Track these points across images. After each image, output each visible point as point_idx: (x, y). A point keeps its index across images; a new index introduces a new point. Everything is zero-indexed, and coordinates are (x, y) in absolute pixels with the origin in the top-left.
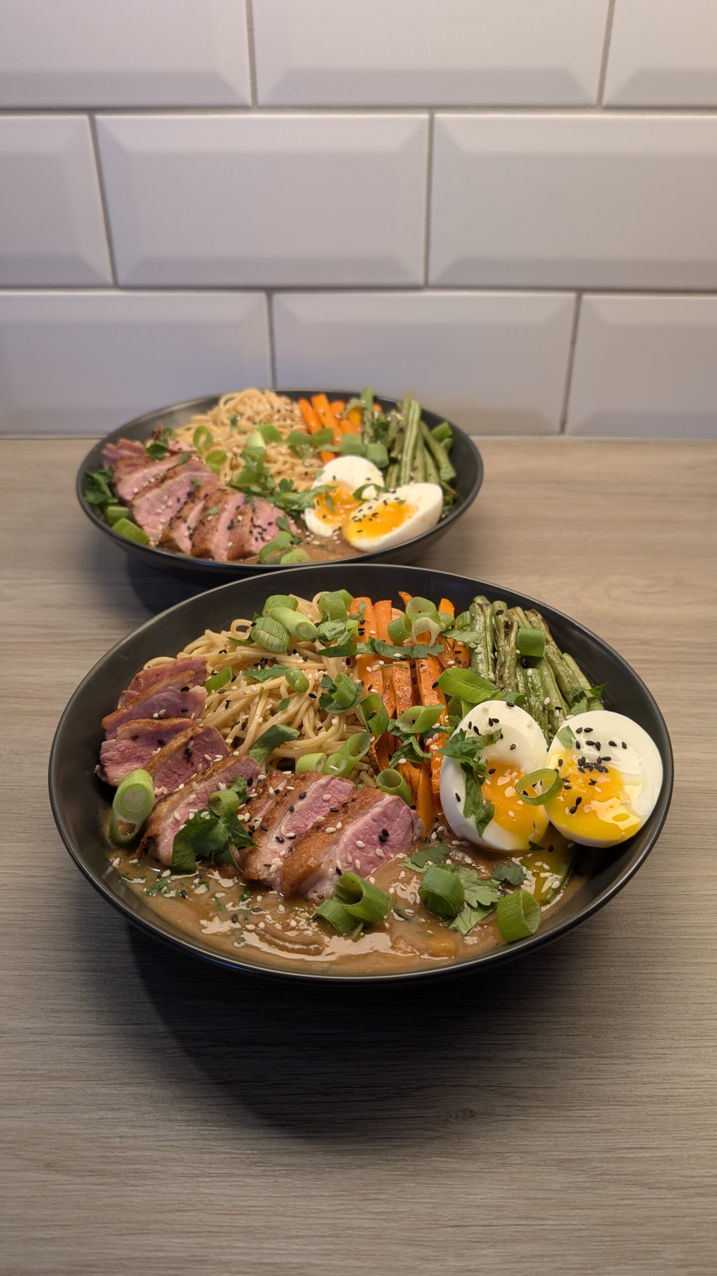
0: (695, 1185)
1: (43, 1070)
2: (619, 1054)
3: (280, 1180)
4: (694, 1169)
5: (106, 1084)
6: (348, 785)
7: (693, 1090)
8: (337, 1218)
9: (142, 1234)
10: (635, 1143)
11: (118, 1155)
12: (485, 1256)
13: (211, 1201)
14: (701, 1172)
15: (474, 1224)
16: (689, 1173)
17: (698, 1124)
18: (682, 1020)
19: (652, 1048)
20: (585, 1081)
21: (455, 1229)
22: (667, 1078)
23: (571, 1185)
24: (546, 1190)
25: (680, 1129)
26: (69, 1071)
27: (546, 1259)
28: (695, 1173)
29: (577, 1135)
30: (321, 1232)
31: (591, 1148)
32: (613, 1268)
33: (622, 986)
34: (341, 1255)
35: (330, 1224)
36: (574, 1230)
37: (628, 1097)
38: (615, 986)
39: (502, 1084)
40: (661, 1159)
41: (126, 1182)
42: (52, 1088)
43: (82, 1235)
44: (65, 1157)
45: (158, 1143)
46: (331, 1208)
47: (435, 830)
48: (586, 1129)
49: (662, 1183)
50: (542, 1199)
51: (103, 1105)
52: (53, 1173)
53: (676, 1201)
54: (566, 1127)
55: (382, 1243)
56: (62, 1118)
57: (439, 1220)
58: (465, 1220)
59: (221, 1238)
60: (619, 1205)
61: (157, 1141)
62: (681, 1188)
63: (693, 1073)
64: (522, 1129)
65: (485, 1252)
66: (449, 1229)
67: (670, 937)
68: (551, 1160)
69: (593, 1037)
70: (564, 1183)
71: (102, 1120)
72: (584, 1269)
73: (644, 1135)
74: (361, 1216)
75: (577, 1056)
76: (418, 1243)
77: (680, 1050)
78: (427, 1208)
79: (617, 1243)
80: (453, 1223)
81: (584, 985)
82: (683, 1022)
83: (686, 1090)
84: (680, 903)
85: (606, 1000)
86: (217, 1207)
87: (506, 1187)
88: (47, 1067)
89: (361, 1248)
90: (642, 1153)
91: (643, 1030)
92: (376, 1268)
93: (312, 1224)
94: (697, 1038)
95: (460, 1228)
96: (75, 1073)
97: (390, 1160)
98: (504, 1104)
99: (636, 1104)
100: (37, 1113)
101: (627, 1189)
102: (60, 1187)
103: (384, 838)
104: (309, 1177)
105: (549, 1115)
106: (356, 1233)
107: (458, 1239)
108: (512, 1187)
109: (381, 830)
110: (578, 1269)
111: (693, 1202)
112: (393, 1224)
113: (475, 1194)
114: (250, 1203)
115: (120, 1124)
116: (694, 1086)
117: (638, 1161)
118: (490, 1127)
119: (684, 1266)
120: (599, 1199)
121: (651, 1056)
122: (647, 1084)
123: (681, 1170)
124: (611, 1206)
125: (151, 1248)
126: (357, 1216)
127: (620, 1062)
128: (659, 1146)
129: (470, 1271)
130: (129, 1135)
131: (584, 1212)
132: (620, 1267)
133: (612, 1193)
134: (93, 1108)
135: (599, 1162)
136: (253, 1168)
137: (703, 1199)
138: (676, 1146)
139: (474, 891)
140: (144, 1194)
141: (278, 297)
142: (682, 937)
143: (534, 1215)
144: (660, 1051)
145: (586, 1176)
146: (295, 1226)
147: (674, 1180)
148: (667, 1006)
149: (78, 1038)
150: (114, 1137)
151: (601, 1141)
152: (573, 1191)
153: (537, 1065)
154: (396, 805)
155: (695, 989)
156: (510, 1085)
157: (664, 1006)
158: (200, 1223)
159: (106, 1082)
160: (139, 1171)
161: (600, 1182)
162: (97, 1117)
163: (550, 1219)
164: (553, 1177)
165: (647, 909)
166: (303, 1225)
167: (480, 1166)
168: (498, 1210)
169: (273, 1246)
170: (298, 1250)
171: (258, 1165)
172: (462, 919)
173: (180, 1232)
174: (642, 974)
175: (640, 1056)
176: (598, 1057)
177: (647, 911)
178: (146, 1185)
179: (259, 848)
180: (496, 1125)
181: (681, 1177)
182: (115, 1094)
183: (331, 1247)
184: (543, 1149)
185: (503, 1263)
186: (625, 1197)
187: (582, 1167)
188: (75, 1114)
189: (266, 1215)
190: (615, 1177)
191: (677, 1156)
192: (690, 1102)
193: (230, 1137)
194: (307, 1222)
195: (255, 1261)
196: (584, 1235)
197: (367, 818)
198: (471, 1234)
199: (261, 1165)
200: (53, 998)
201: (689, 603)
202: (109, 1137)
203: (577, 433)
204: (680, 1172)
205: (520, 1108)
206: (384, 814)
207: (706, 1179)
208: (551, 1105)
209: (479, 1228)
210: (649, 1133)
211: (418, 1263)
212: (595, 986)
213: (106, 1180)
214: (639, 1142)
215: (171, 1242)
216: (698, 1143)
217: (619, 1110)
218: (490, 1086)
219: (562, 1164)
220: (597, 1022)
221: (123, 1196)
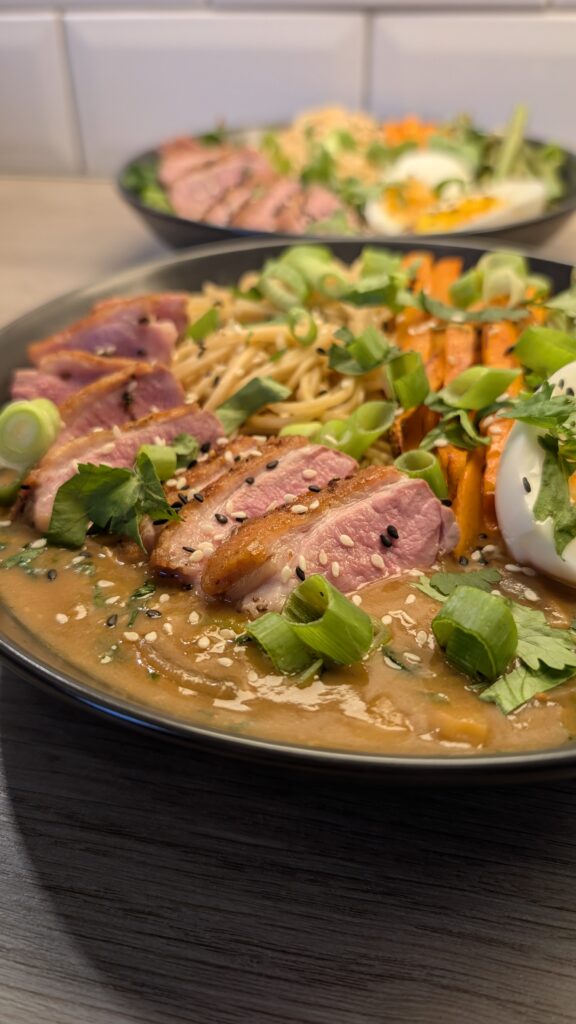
6: (348, 463)
47: (480, 549)
103: (389, 539)
109: (386, 527)
139: (535, 644)
154: (418, 494)
172: (507, 684)
179: (182, 523)
197: (366, 504)
206: (395, 503)
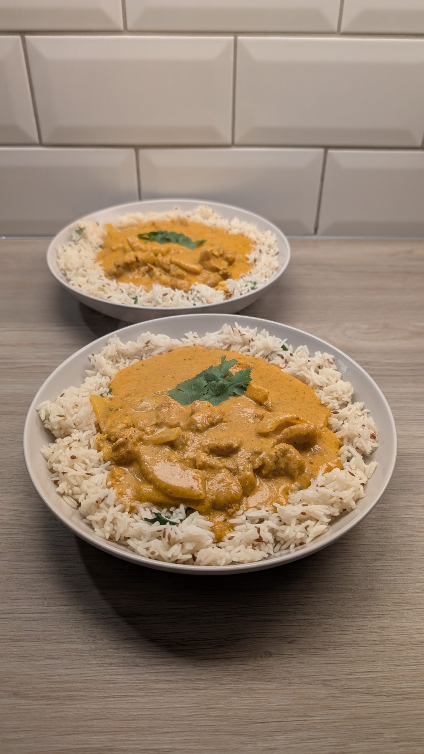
0: (402, 693)
1: (10, 635)
2: (357, 615)
3: (157, 698)
4: (401, 683)
5: (49, 643)
7: (400, 636)
8: (191, 720)
9: (75, 734)
10: (367, 669)
11: (58, 686)
12: (280, 740)
13: (115, 712)
14: (406, 685)
15: (273, 721)
16: (398, 686)
17: (403, 656)
18: (393, 594)
19: (376, 611)
20: (337, 633)
21: (261, 724)
22: (384, 629)
23: (329, 695)
24: (315, 699)
25: (393, 660)
26: (26, 636)
27: (316, 741)
28: (402, 686)
29: (332, 665)
30: (183, 729)
31: (341, 673)
32: (355, 745)
33: (357, 574)
34: (194, 742)
35: (188, 724)
36: (332, 722)
37: (362, 641)
38: (353, 574)
39: (287, 636)
40: (382, 678)
41: (63, 702)
42: (17, 646)
43: (37, 736)
44: (26, 689)
45: (82, 678)
46: (188, 714)
48: (338, 661)
49: (383, 692)
50: (313, 704)
51: (48, 656)
52: (19, 698)
53: (391, 703)
54: (326, 660)
55: (218, 735)
56: (23, 665)
57: (252, 720)
58: (268, 718)
59: (122, 735)
60: (357, 707)
61: (82, 677)
62: (394, 695)
63: (400, 626)
64: (300, 663)
65: (280, 738)
66: (258, 725)
67: (385, 543)
68: (317, 680)
69: (341, 605)
70: (325, 694)
71: (48, 665)
72: (338, 746)
73: (372, 664)
74: (206, 719)
75: (332, 617)
76: (240, 734)
77: (392, 612)
78: (244, 712)
79: (357, 729)
80: (260, 721)
81: (335, 574)
82: (394, 595)
83: (396, 636)
84: (391, 523)
85: (348, 583)
86: (119, 716)
87: (291, 698)
88: (13, 633)
89: (206, 738)
90: (370, 675)
91: (370, 601)
92: (215, 750)
93: (177, 725)
94: (402, 604)
95: (264, 724)
96: (30, 637)
97: (222, 684)
98: (289, 648)
99: (366, 645)
100: (8, 662)
101: (363, 696)
102: (23, 707)
104: (174, 695)
105: (316, 653)
106: (203, 729)
107: (264, 730)
108: (295, 698)
110: (335, 746)
111: (401, 703)
112: (225, 723)
113: (273, 703)
114: (139, 713)
115: (59, 667)
116: (400, 634)
117: (368, 679)
118: (282, 662)
119: (397, 742)
120: (346, 703)
121: (375, 616)
122: (373, 633)
123: (394, 684)
124: (354, 707)
125: (80, 743)
126: (204, 719)
127: (357, 620)
128: (381, 670)
129: (271, 749)
130: (64, 674)
131: (336, 712)
132: (359, 744)
133: (354, 699)
134: (42, 658)
135: (346, 681)
136: (140, 692)
137: (407, 701)
138: (391, 670)
140: (75, 710)
141: (142, 152)
142: (392, 543)
143: (308, 714)
144: (380, 613)
145: (338, 689)
146: (166, 726)
147: (389, 691)
148: (384, 585)
149: (31, 615)
150: (55, 675)
151: (347, 669)
152: (330, 699)
153: (308, 624)
155: (401, 575)
156: (292, 636)
157: (382, 586)
158: (109, 726)
159: (49, 642)
160: (71, 696)
161: (346, 693)
162: (45, 663)
163: (318, 716)
164: (319, 691)
165: (371, 527)
166: (171, 725)
167: (275, 685)
168: (286, 712)
169: (154, 739)
170: (168, 740)
171: (143, 689)
173: (97, 732)
174: (369, 566)
175: (369, 616)
176: (344, 618)
177: (371, 528)
178: (76, 704)
180: (284, 661)
181: (394, 688)
182: (55, 649)
183: (188, 738)
184: (312, 674)
185: (290, 744)
186: (362, 702)
187: (337, 684)
188: (31, 662)
189: (149, 720)
190: (355, 690)
191: (392, 676)
192: (399, 643)
193: (126, 673)
194: (173, 723)
195: (143, 748)
196: (338, 725)
198: (272, 727)
199: (145, 689)
200: (15, 591)
201: (393, 339)
202: (52, 676)
203: (324, 234)
204: (393, 685)
205: (298, 650)
207: (409, 689)
208: (317, 647)
209: (277, 723)
210: (375, 663)
211: (240, 746)
212: (342, 575)
213: (51, 702)
214: (369, 668)
215: (92, 738)
216: (403, 668)
217: (357, 649)
218: (281, 637)
219: (324, 683)
220: (343, 597)
221: (62, 711)
